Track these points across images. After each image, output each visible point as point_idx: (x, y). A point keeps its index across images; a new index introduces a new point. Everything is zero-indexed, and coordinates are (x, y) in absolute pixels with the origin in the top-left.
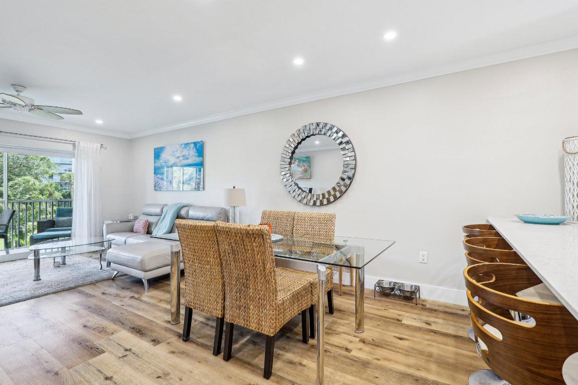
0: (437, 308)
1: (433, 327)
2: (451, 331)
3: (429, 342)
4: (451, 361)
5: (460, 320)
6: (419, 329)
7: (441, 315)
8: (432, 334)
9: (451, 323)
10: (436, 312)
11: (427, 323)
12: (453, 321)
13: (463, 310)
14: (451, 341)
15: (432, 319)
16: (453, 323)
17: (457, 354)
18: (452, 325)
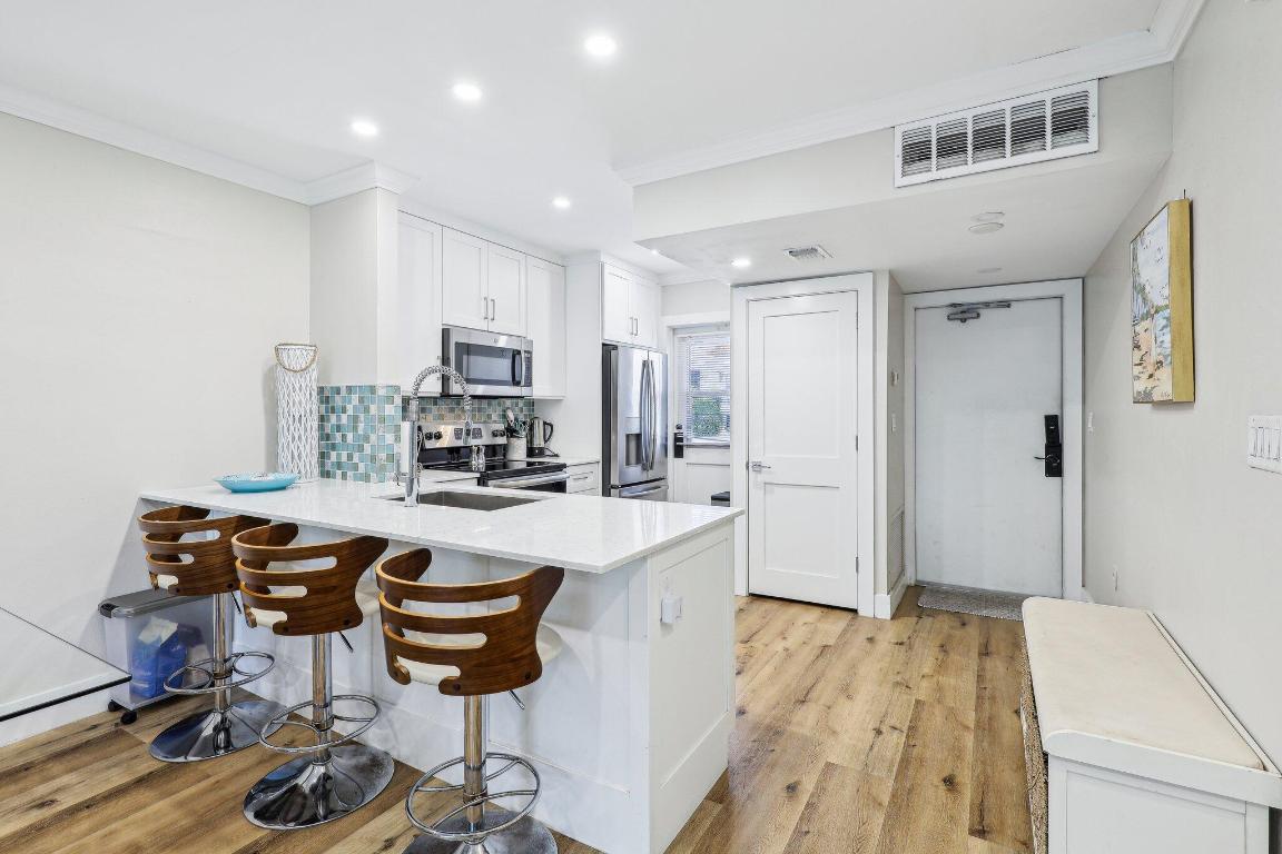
0: (21, 761)
1: (67, 801)
2: (118, 778)
3: (100, 833)
4: (185, 822)
5: (113, 748)
6: (38, 829)
7: (56, 767)
8: (86, 813)
9: (96, 766)
10: (33, 771)
11: (42, 805)
12: (97, 760)
13: (95, 727)
14: (142, 795)
15: (41, 790)
16: (105, 763)
17: (181, 804)
18: (108, 768)
